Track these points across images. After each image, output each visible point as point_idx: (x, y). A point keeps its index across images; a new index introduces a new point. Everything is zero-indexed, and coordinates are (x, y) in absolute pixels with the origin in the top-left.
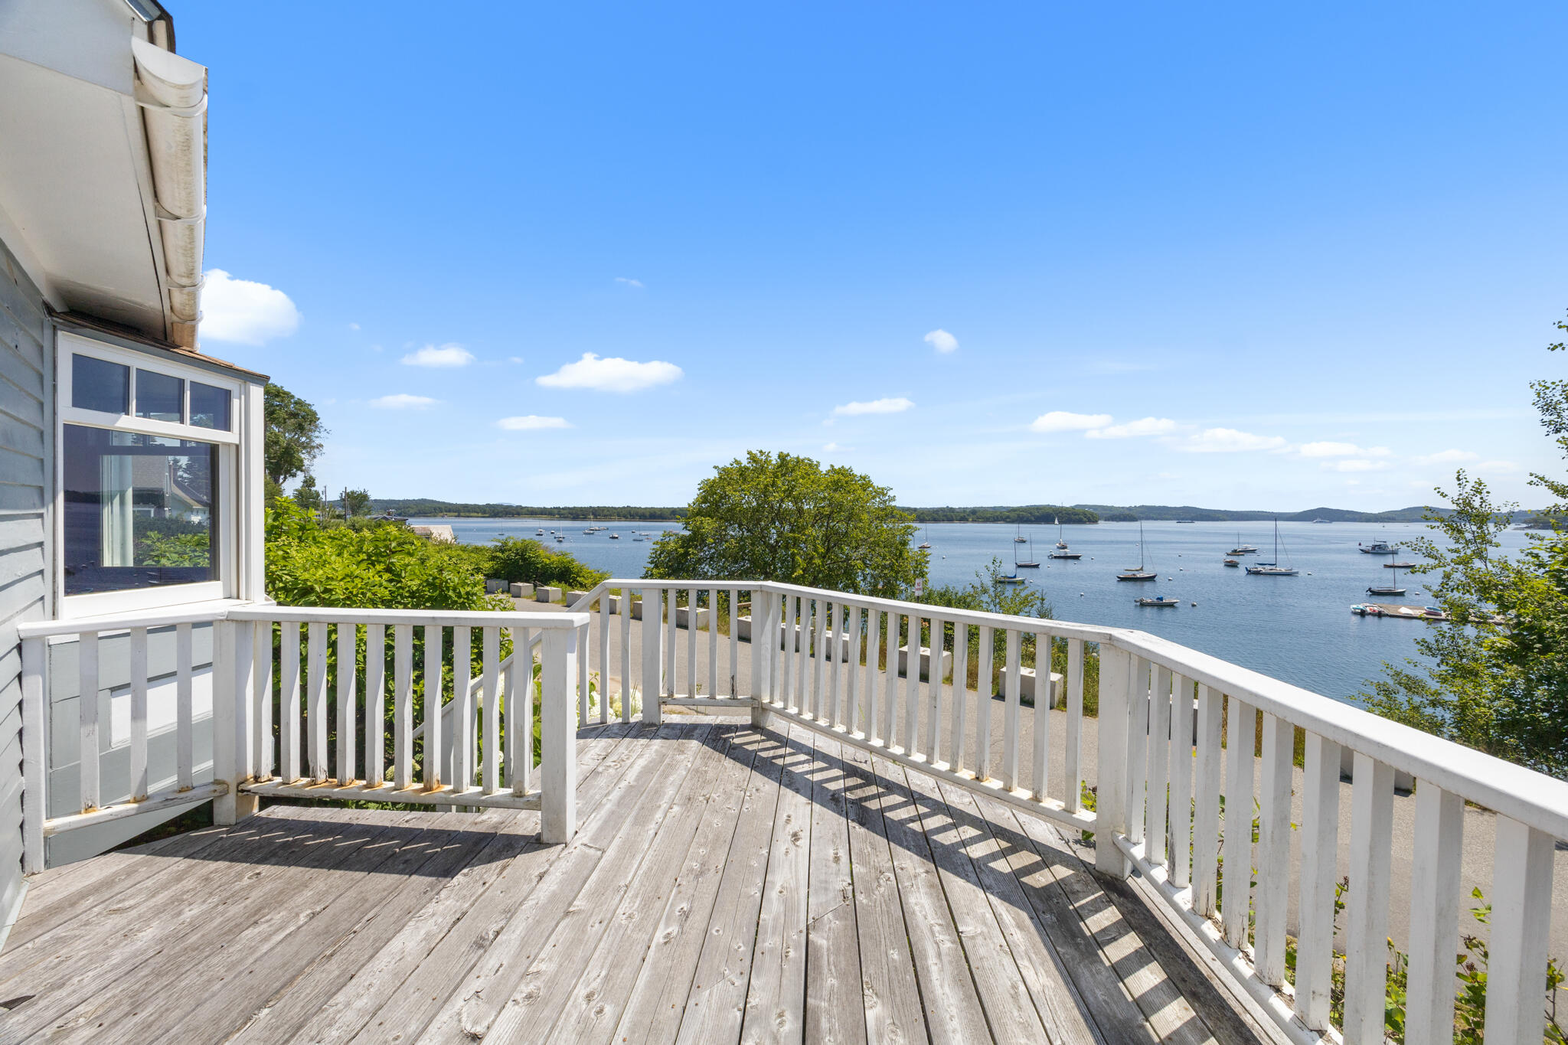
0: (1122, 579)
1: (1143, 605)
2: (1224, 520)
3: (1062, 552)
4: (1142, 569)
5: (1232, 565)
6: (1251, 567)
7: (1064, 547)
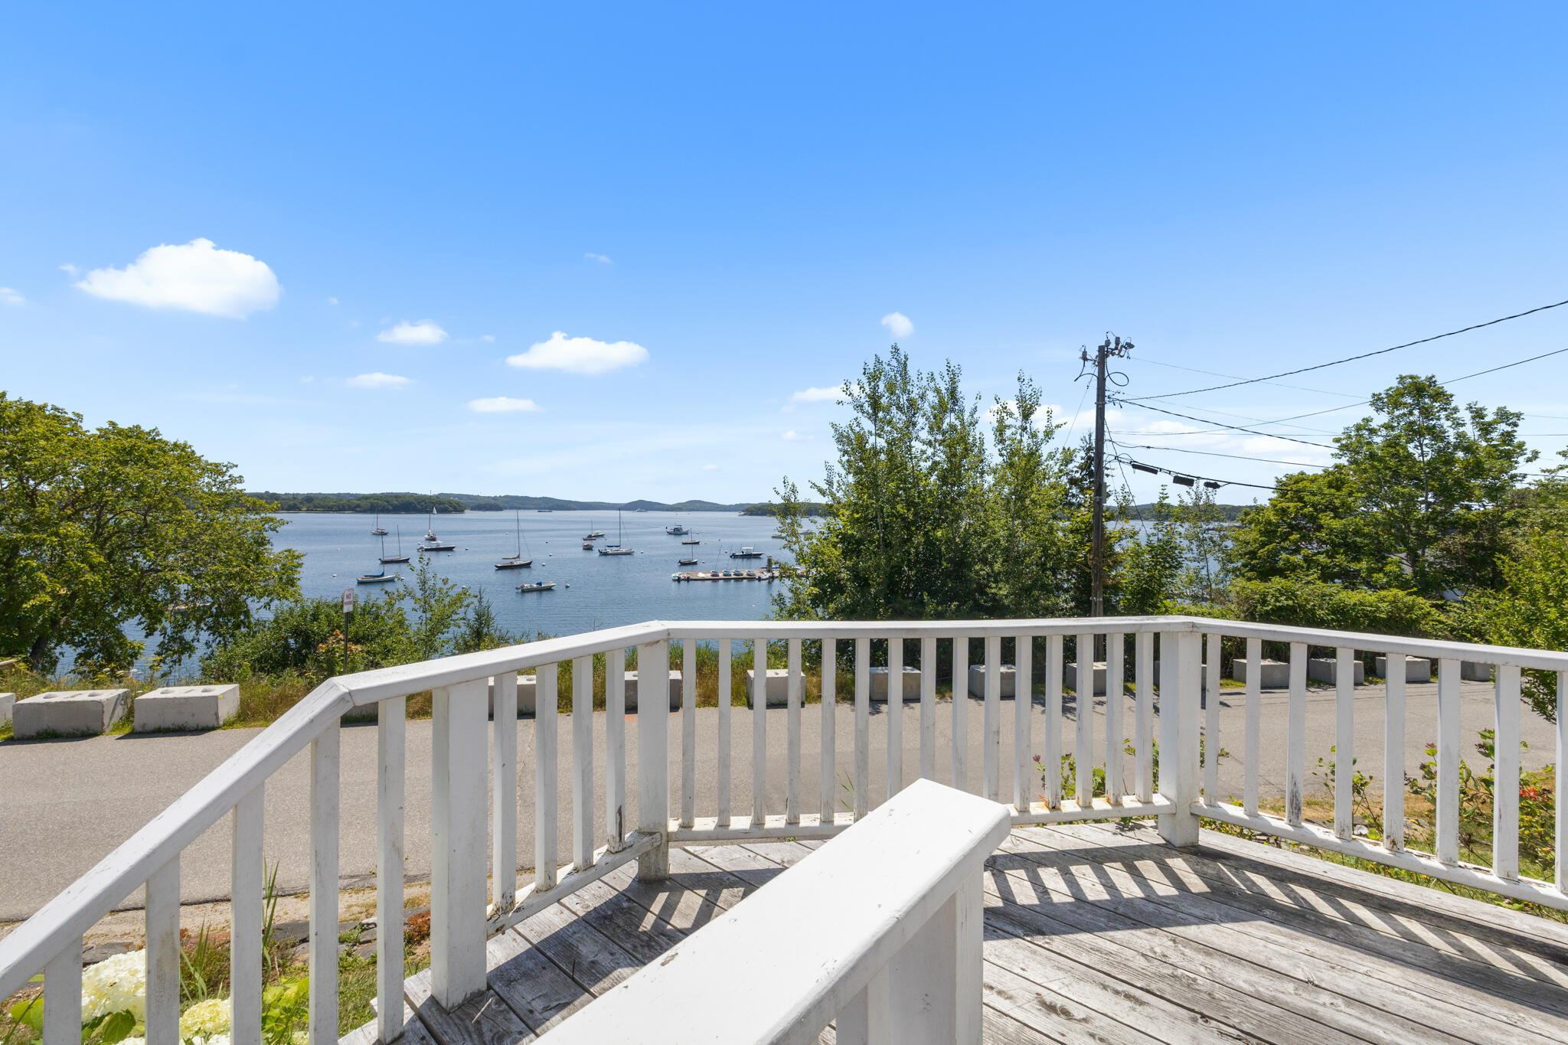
0: (500, 568)
1: (524, 591)
2: (574, 509)
3: (433, 544)
4: (518, 557)
5: (588, 548)
6: (603, 549)
7: (434, 539)
